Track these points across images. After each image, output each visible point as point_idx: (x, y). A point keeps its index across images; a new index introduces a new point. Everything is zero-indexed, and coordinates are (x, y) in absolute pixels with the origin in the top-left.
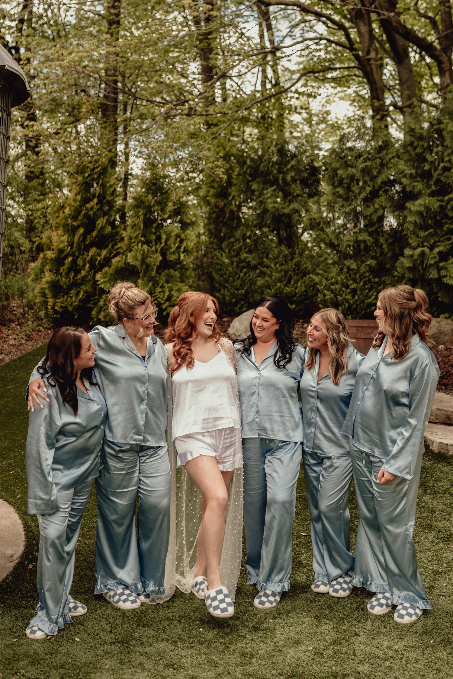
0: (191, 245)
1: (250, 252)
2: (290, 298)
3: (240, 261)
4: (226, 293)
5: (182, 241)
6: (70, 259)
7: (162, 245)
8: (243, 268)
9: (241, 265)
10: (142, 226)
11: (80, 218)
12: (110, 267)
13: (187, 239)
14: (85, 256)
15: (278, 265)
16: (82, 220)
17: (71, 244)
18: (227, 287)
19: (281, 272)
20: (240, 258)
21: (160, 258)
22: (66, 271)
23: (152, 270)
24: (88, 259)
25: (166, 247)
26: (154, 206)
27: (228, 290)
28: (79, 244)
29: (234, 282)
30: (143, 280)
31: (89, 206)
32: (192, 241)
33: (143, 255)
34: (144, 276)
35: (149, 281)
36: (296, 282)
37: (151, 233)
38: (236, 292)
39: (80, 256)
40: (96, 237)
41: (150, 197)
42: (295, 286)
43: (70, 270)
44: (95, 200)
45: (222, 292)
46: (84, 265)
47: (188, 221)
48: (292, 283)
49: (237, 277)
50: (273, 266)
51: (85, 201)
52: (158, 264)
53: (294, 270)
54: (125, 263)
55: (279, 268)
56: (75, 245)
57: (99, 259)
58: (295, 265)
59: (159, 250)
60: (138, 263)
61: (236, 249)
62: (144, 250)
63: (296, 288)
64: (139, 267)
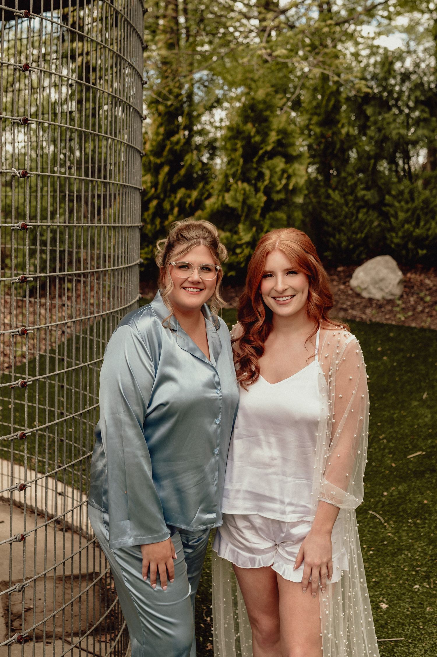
0: (302, 181)
1: (367, 188)
2: (420, 242)
3: (356, 199)
4: (343, 237)
5: (289, 178)
6: (154, 203)
7: (266, 182)
8: (360, 207)
9: (357, 204)
10: (241, 161)
11: (165, 153)
12: (203, 210)
13: (295, 174)
14: (172, 199)
15: (403, 203)
16: (167, 156)
17: (155, 185)
18: (343, 231)
19: (407, 211)
20: (356, 197)
21: (264, 199)
22: (151, 217)
23: (256, 212)
24: (176, 201)
25: (270, 186)
26: (254, 136)
27: (345, 234)
28: (165, 184)
29: (351, 224)
30: (244, 224)
31: (174, 139)
32: (301, 177)
33: (245, 194)
34: (246, 220)
35: (252, 225)
36: (426, 222)
37: (252, 168)
38: (354, 236)
39: (167, 200)
40: (185, 176)
41: (249, 126)
42: (428, 226)
43: (155, 215)
44: (181, 133)
45: (337, 237)
46: (172, 209)
47: (295, 154)
48: (422, 223)
49: (354, 218)
50: (397, 204)
51: (169, 134)
52: (262, 205)
53: (422, 209)
54: (222, 204)
55: (405, 207)
56: (160, 187)
57: (189, 201)
58: (423, 202)
59: (262, 188)
60: (237, 205)
61: (351, 186)
62: (244, 189)
63: (428, 230)
64: (240, 209)
